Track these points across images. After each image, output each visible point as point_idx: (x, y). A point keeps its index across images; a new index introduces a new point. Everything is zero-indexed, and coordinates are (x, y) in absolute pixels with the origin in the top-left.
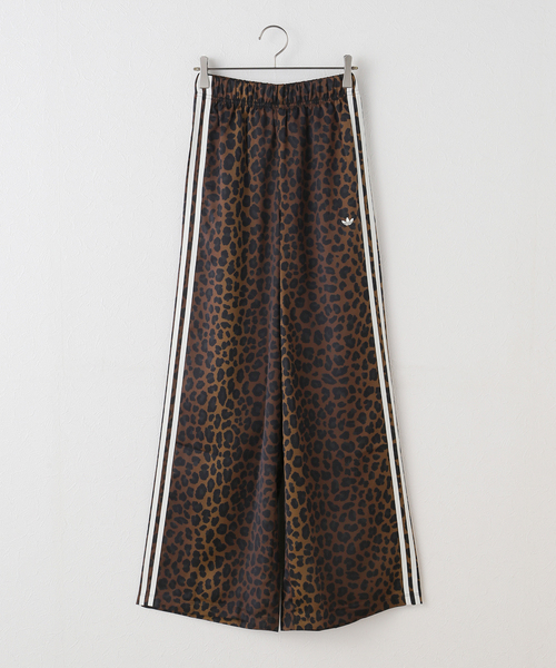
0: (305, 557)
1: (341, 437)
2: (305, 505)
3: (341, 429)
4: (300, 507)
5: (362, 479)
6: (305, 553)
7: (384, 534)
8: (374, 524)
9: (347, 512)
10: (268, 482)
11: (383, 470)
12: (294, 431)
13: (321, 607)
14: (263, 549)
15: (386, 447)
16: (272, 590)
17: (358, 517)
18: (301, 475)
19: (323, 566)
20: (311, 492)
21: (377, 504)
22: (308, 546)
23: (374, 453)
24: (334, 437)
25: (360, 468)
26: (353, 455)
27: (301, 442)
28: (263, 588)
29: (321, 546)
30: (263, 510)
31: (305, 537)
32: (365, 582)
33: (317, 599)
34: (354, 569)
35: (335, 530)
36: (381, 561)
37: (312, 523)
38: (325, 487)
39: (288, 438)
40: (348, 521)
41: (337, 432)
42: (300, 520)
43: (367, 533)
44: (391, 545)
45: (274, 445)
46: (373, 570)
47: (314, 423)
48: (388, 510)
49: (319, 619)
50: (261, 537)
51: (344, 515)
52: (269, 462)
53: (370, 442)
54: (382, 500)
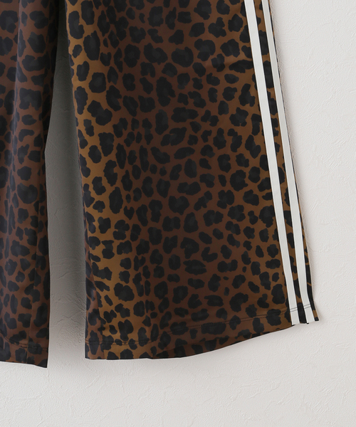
0: (116, 243)
1: (172, 40)
2: (112, 157)
3: (171, 26)
4: (104, 160)
5: (208, 113)
6: (116, 236)
7: (248, 207)
8: (228, 187)
9: (183, 162)
10: (27, 120)
11: (243, 102)
12: (89, 30)
13: (147, 322)
14: (19, 233)
15: (251, 65)
16: (36, 299)
17: (201, 171)
18: (105, 106)
19: (147, 256)
20: (125, 133)
21: (233, 156)
22: (120, 224)
23: (227, 71)
24: (159, 40)
25: (204, 94)
26: (190, 70)
27: (103, 49)
28: (20, 295)
29: (144, 222)
30: (18, 166)
31: (115, 209)
32: (215, 279)
33: (139, 310)
34: (197, 256)
35: (164, 193)
36: (242, 249)
37: (127, 185)
38: (147, 124)
39: (80, 42)
40: (183, 177)
41: (164, 31)
42: (105, 182)
43: (216, 198)
44: (260, 226)
45: (36, 55)
46: (228, 261)
47: (123, 14)
48: (255, 170)
49: (143, 341)
50: (16, 211)
51: (178, 168)
52: (30, 85)
53: (218, 51)
54: (242, 149)
